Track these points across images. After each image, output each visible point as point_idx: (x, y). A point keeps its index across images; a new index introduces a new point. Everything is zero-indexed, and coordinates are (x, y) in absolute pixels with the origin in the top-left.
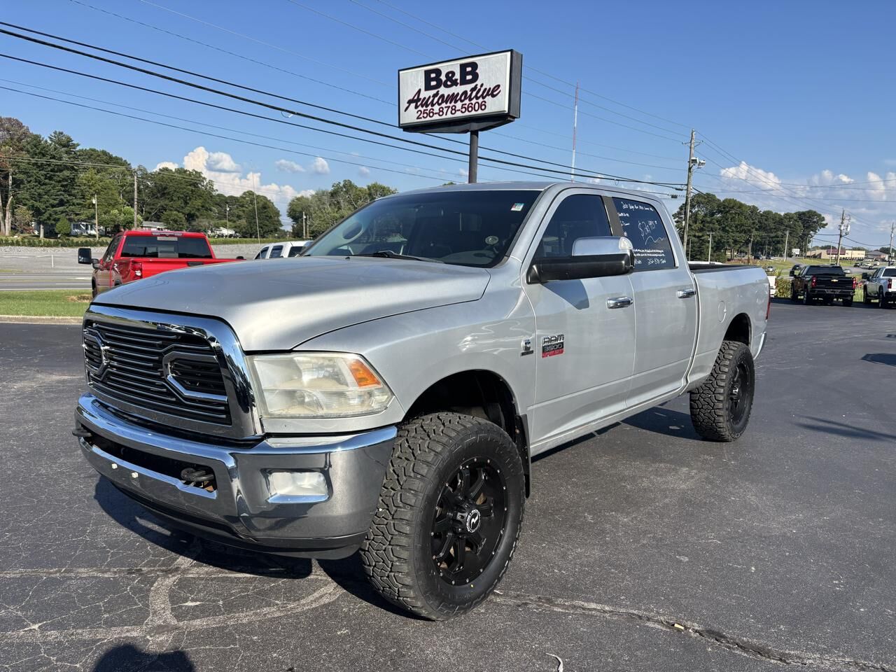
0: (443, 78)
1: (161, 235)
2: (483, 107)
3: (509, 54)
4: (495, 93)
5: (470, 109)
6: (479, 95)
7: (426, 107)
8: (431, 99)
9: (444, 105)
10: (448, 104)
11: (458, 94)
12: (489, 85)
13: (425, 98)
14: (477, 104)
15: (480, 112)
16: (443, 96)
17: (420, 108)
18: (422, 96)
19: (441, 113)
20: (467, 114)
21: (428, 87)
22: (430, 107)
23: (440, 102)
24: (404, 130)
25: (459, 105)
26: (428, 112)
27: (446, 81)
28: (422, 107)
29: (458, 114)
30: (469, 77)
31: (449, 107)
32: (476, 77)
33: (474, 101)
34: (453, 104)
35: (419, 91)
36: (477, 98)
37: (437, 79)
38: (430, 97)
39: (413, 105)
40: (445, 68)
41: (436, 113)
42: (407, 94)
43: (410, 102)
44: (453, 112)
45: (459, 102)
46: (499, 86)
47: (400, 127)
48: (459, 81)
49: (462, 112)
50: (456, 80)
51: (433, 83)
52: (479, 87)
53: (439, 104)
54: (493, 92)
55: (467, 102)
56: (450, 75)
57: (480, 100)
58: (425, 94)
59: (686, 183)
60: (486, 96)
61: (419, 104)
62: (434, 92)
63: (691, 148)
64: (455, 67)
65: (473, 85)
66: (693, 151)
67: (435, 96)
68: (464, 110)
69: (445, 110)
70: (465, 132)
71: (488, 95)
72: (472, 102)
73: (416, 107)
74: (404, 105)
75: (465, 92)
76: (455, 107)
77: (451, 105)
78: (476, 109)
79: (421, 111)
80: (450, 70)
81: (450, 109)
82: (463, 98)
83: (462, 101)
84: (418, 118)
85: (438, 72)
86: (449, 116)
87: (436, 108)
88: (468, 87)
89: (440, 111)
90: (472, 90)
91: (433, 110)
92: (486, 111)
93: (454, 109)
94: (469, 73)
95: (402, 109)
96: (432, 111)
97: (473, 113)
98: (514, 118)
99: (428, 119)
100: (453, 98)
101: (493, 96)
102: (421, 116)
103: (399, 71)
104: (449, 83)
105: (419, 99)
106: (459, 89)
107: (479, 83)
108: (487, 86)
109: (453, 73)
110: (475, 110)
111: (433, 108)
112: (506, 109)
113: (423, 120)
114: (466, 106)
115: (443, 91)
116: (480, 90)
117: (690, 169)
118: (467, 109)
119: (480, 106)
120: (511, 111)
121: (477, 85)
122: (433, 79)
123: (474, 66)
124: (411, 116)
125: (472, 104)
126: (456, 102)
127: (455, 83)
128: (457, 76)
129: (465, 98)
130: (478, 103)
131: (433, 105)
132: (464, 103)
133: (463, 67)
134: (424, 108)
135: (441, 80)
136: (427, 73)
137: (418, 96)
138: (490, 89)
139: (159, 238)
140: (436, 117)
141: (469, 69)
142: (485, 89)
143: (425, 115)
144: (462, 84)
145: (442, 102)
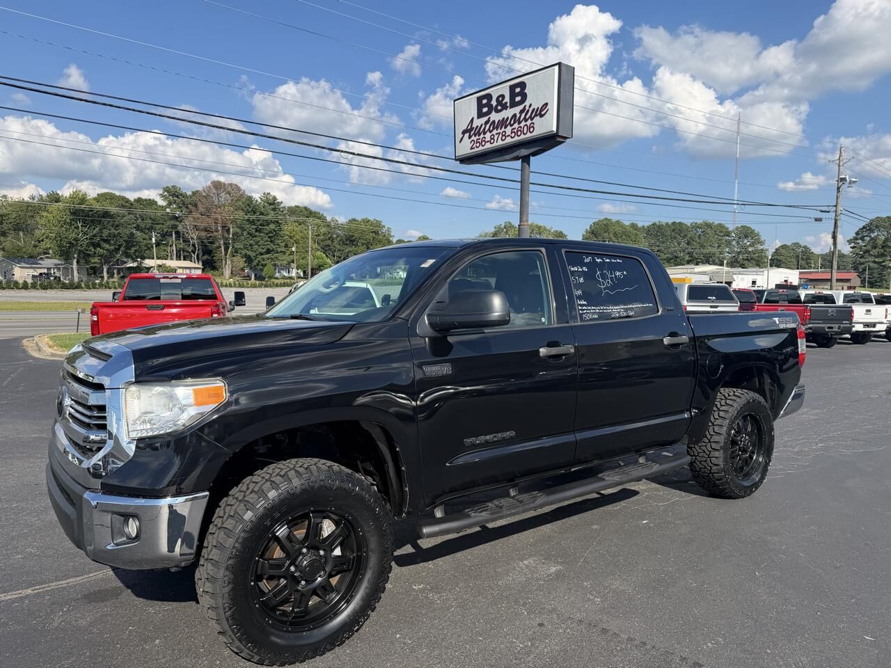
0: (494, 103)
1: (164, 278)
2: (532, 130)
3: (556, 68)
4: (543, 113)
5: (519, 133)
6: (527, 117)
7: (479, 136)
8: (483, 126)
9: (495, 132)
10: (499, 131)
11: (508, 118)
12: (537, 105)
13: (478, 126)
14: (526, 127)
15: (529, 135)
16: (494, 122)
17: (473, 138)
18: (474, 126)
19: (492, 141)
20: (517, 138)
21: (480, 115)
22: (482, 136)
23: (491, 129)
24: (460, 163)
25: (509, 130)
26: (480, 141)
27: (497, 106)
28: (475, 136)
29: (509, 140)
30: (518, 99)
31: (499, 133)
32: (524, 97)
33: (523, 124)
34: (503, 129)
35: (473, 119)
36: (526, 120)
37: (489, 105)
38: (482, 125)
39: (467, 135)
40: (495, 93)
41: (488, 142)
42: (462, 125)
43: (464, 132)
44: (504, 138)
45: (509, 126)
46: (546, 104)
47: (456, 160)
48: (508, 105)
49: (512, 137)
50: (507, 103)
51: (485, 110)
52: (527, 108)
53: (491, 132)
54: (540, 112)
55: (516, 126)
56: (500, 99)
57: (529, 122)
58: (478, 122)
59: (835, 204)
60: (534, 117)
61: (472, 133)
62: (485, 119)
63: (839, 166)
64: (505, 90)
65: (521, 107)
66: (842, 168)
67: (486, 123)
68: (513, 135)
69: (496, 138)
70: (517, 158)
71: (536, 115)
72: (521, 125)
73: (470, 137)
74: (459, 135)
75: (515, 115)
76: (505, 132)
77: (501, 131)
78: (525, 132)
79: (473, 140)
80: (500, 94)
81: (501, 136)
82: (512, 122)
83: (511, 125)
84: (471, 148)
85: (489, 97)
86: (500, 142)
87: (488, 136)
88: (517, 110)
89: (491, 139)
90: (521, 112)
91: (485, 138)
92: (535, 133)
93: (504, 135)
94: (518, 94)
95: (458, 140)
96: (484, 140)
97: (523, 137)
98: (566, 138)
99: (481, 148)
100: (503, 123)
101: (541, 116)
102: (474, 146)
103: (455, 101)
104: (499, 108)
105: (472, 129)
106: (508, 113)
107: (527, 103)
108: (535, 106)
109: (503, 96)
110: (524, 134)
111: (485, 136)
112: (554, 129)
113: (476, 150)
114: (516, 130)
115: (495, 117)
116: (528, 111)
117: (838, 188)
118: (516, 134)
119: (529, 128)
120: (560, 131)
121: (525, 106)
122: (485, 106)
123: (523, 85)
124: (465, 148)
125: (521, 127)
126: (505, 128)
127: (505, 107)
128: (507, 99)
129: (515, 122)
130: (526, 125)
131: (485, 133)
132: (513, 127)
133: (512, 88)
134: (477, 137)
135: (492, 105)
136: (479, 99)
137: (471, 125)
138: (538, 108)
139: (162, 281)
140: (488, 146)
141: (518, 90)
142: (534, 109)
143: (478, 145)
144: (511, 107)
145: (493, 129)
